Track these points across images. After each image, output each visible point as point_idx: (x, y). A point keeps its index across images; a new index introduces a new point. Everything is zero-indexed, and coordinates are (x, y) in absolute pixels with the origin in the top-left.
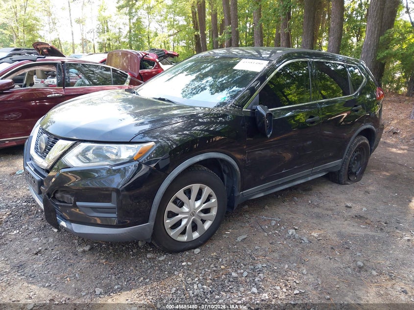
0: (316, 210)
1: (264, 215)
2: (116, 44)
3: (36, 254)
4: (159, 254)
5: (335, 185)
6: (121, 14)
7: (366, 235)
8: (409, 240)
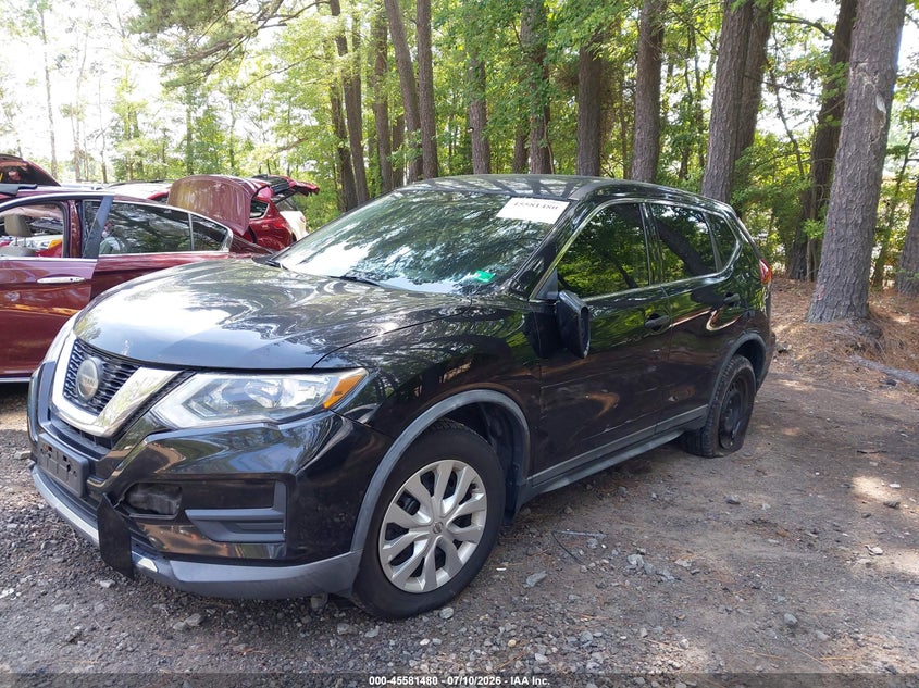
0: (671, 512)
1: (569, 528)
2: (156, 164)
3: (73, 641)
4: (362, 624)
5: (694, 460)
6: (171, 99)
7: (785, 560)
8: (868, 565)
